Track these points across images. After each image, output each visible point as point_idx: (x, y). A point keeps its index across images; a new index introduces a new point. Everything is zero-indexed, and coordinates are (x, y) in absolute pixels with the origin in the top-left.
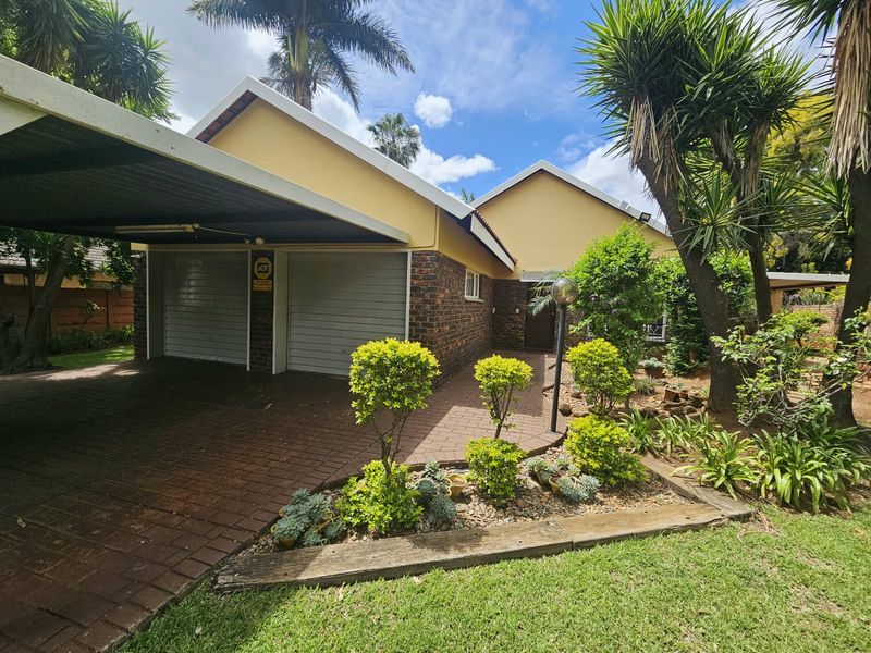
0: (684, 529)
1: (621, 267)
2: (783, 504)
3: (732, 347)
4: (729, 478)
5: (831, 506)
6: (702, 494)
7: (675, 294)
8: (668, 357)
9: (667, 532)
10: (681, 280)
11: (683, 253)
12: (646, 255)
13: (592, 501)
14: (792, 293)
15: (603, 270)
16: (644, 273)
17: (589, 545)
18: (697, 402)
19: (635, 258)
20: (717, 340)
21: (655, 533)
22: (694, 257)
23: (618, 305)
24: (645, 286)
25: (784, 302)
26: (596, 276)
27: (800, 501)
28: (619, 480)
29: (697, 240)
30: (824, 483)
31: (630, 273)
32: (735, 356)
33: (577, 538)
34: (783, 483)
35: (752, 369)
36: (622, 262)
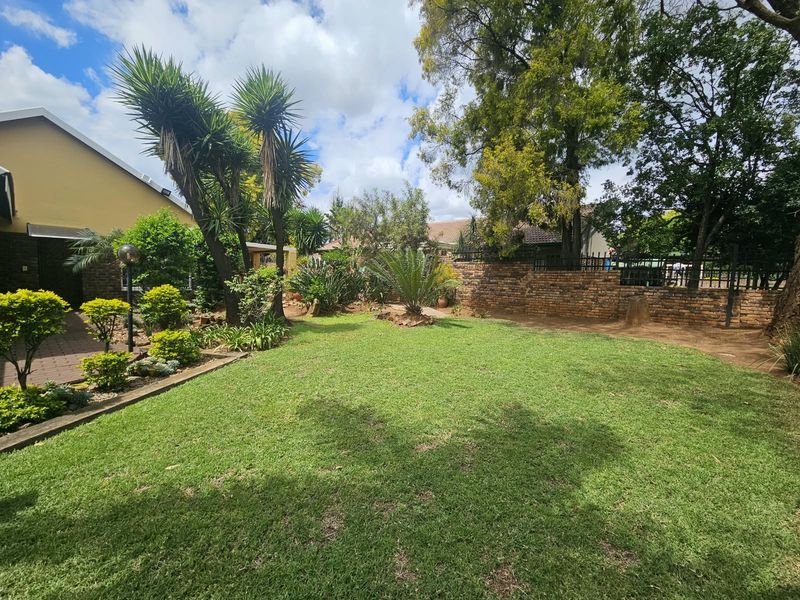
0: (223, 366)
1: (166, 239)
2: (260, 350)
3: (234, 286)
4: (239, 345)
5: (275, 346)
6: (229, 354)
7: (197, 255)
8: (197, 300)
9: (216, 369)
10: (200, 245)
11: (204, 233)
12: (182, 233)
13: (175, 373)
14: (266, 255)
15: (153, 239)
16: (182, 243)
17: (183, 382)
18: (220, 322)
19: (175, 234)
20: (227, 282)
21: (212, 370)
22: (210, 235)
23: (167, 264)
24: (184, 251)
25: (262, 260)
26: (149, 243)
27: (264, 347)
28: (188, 360)
29: (212, 227)
30: (272, 337)
31: (173, 243)
32: (236, 290)
33: (175, 382)
34: (259, 340)
35: (243, 295)
36: (166, 235)
